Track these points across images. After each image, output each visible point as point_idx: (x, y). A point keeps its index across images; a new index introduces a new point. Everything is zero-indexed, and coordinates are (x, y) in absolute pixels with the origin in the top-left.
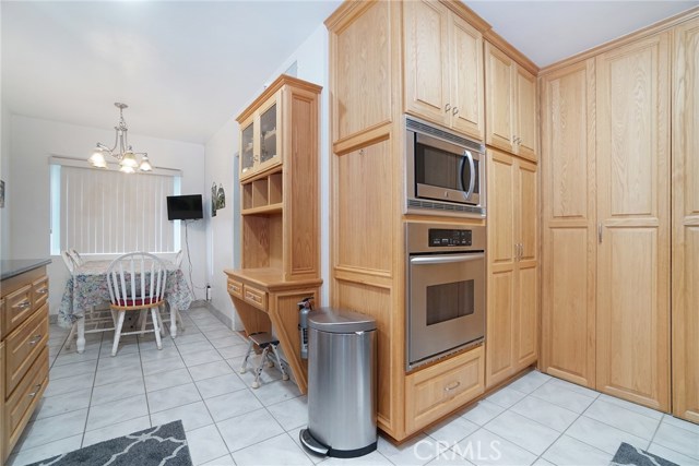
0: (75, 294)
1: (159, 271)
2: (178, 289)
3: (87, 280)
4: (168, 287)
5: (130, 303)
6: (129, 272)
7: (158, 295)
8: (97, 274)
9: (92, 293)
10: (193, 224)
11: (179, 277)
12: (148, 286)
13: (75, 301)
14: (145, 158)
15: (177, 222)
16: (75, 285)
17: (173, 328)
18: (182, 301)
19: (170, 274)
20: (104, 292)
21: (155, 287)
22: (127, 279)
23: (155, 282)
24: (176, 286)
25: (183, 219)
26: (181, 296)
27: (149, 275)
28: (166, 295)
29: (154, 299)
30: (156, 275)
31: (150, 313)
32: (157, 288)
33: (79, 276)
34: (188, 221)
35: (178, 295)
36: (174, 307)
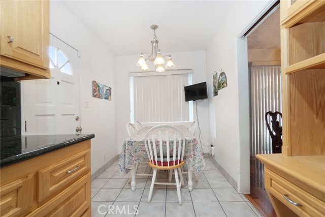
0: (126, 154)
1: (180, 140)
2: (194, 155)
3: (134, 144)
4: (186, 152)
5: (159, 163)
6: (158, 140)
7: (179, 158)
8: (139, 141)
9: (137, 154)
10: (201, 103)
11: (195, 145)
12: (171, 151)
13: (127, 159)
14: (170, 58)
15: (191, 102)
16: (127, 148)
17: (190, 183)
18: (197, 165)
19: (188, 143)
20: (144, 153)
21: (177, 151)
22: (157, 146)
23: (177, 148)
24: (192, 153)
25: (194, 100)
26: (197, 161)
27: (173, 142)
28: (185, 158)
29: (176, 161)
30: (177, 142)
31: (173, 172)
32: (178, 152)
33: (129, 142)
34: (197, 101)
35: (194, 160)
36: (191, 169)
